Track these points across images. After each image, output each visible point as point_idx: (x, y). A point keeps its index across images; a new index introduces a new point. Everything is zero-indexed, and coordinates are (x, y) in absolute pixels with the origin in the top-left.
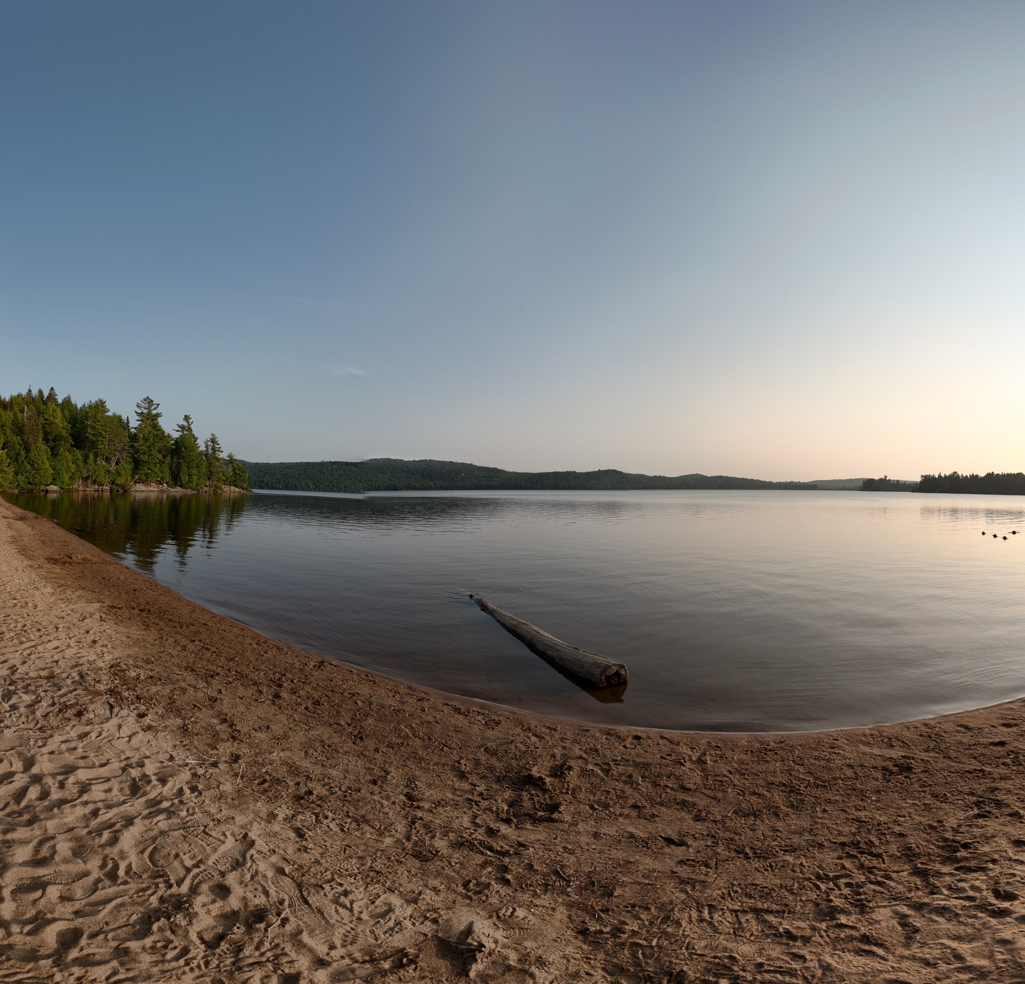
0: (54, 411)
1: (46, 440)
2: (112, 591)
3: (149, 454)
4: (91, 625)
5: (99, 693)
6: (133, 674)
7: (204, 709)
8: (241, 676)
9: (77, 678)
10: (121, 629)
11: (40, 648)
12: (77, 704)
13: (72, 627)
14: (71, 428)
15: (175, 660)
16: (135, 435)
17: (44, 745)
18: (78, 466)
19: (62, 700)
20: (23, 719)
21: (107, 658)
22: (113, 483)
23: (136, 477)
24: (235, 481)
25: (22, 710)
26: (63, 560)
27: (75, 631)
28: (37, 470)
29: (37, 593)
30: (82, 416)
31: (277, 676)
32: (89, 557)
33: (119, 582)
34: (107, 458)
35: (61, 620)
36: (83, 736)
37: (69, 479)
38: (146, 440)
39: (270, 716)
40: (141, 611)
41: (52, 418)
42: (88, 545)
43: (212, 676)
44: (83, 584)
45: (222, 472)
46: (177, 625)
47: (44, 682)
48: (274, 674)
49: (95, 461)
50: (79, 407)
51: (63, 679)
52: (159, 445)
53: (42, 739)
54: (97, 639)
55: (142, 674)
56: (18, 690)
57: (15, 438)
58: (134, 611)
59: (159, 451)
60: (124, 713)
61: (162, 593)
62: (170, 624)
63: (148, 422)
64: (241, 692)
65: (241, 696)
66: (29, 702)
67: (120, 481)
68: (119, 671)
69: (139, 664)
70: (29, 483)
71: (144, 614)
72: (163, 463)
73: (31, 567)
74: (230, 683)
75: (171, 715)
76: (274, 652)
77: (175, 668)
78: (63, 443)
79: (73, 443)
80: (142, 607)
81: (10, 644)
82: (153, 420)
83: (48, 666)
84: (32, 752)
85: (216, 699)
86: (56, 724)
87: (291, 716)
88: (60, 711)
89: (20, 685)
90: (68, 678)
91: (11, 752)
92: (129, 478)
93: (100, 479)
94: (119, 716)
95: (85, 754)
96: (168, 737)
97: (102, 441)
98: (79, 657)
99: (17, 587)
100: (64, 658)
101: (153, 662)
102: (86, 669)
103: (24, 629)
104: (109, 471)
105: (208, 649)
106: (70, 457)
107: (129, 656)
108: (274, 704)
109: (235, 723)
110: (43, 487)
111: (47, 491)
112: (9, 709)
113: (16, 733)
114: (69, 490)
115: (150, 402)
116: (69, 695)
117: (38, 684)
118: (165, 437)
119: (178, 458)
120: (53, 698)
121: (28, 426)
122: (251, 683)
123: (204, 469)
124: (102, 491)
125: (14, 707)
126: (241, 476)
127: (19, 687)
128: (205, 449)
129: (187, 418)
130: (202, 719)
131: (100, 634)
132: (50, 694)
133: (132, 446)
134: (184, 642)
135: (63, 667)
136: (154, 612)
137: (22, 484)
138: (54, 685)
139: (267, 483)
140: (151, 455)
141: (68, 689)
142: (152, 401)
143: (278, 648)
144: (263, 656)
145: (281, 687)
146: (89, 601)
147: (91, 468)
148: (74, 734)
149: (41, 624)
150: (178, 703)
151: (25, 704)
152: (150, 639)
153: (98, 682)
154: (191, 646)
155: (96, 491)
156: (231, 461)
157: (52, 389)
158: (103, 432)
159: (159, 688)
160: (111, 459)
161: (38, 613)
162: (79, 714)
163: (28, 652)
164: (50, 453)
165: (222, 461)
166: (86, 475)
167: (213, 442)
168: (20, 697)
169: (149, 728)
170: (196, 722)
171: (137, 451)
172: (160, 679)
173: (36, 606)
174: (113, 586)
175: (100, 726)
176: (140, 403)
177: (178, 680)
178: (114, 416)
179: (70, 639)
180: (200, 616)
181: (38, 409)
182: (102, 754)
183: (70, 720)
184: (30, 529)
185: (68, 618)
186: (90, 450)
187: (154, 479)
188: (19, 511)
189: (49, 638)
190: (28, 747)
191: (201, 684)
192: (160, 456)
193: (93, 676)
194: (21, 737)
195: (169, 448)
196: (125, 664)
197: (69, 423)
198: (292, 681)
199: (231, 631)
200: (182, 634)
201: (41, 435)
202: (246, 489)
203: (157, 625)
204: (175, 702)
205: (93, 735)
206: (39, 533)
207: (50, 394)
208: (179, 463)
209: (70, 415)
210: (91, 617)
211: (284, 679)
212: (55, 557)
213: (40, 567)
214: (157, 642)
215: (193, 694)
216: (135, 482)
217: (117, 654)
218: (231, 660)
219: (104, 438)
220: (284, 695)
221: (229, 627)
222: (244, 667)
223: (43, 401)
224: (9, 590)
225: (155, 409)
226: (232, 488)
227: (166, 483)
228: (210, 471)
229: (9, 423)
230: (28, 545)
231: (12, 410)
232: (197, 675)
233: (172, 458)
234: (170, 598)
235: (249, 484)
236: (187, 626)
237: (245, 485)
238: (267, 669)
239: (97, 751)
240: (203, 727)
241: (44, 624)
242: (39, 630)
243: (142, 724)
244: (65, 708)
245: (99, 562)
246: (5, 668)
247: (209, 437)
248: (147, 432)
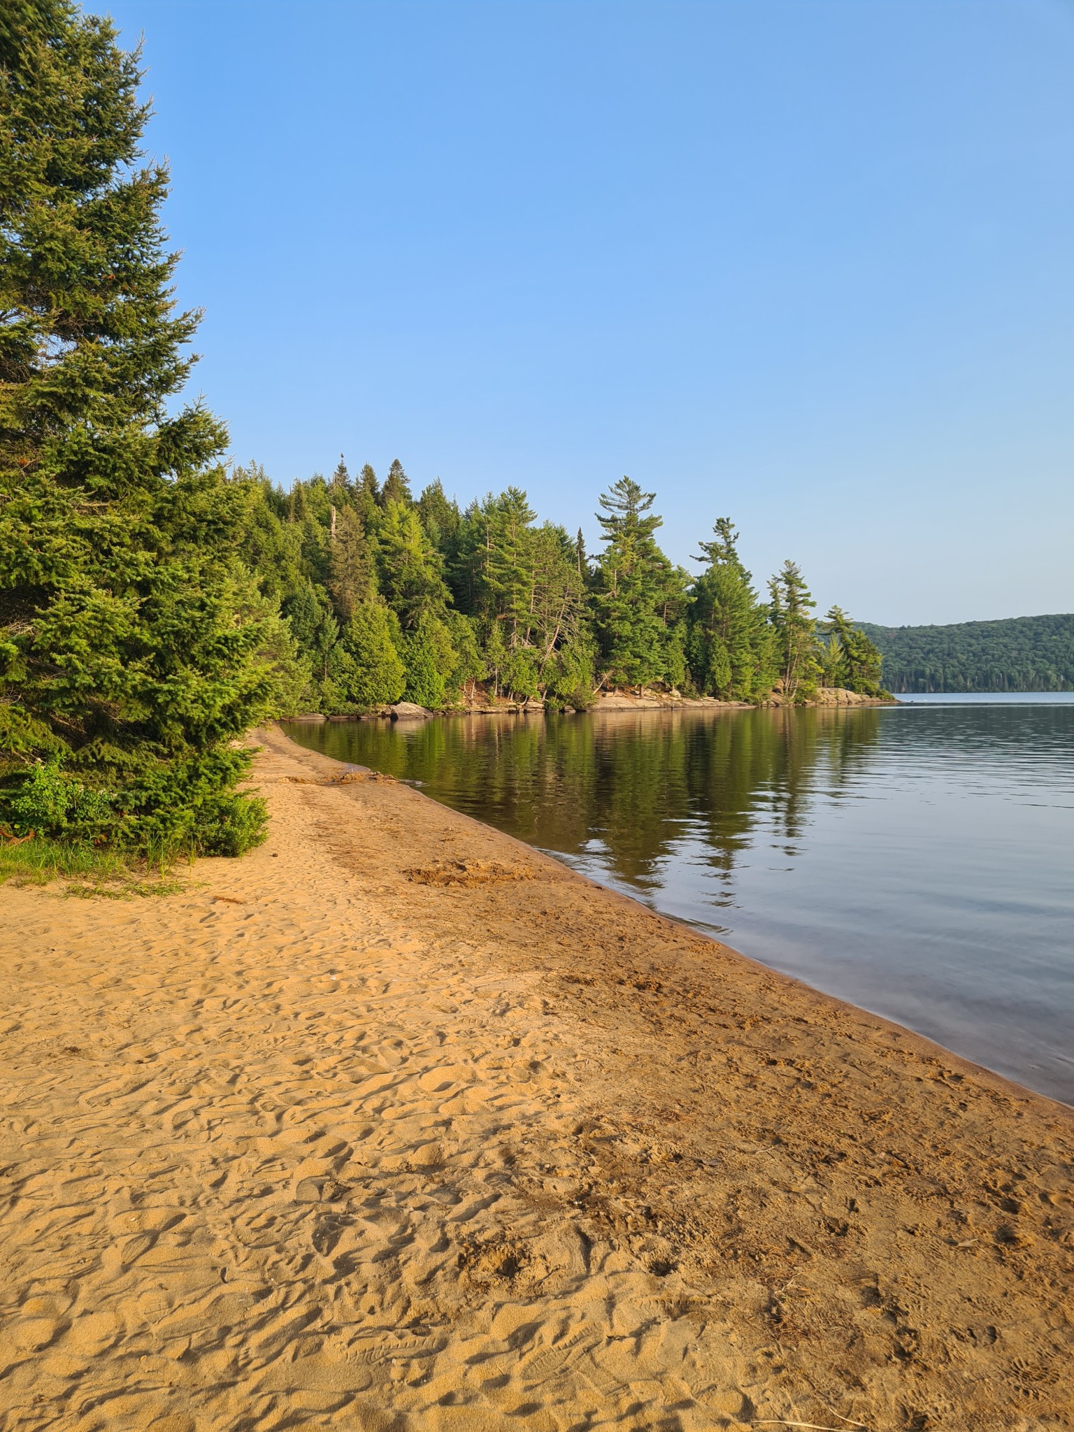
0: (403, 520)
1: (386, 592)
2: (566, 941)
3: (633, 619)
4: (524, 1024)
5: (552, 1205)
6: (632, 1149)
7: (816, 1256)
8: (904, 1166)
9: (499, 1164)
10: (594, 1032)
11: (405, 1090)
12: (503, 1238)
13: (478, 1031)
14: (445, 561)
15: (734, 1113)
16: (600, 574)
17: (427, 1377)
18: (466, 654)
19: (465, 1230)
20: (371, 1298)
21: (568, 1106)
22: (551, 693)
23: (606, 676)
24: (850, 674)
25: (368, 1270)
26: (443, 874)
27: (486, 1041)
28: (368, 667)
29: (386, 953)
30: (471, 533)
31: (1002, 1177)
32: (505, 864)
33: (582, 919)
34: (533, 633)
35: (451, 1016)
36: (523, 1336)
37: (446, 686)
38: (625, 585)
39: (994, 1295)
40: (640, 987)
41: (399, 539)
42: (501, 838)
43: (827, 1161)
44: (496, 927)
45: (816, 654)
46: (730, 1022)
47: (418, 1181)
48: (991, 1171)
49: (506, 642)
50: (462, 511)
51: (465, 1170)
52: (658, 596)
53: (420, 1355)
54: (539, 1058)
55: (655, 1148)
56: (354, 1212)
57: (310, 589)
58: (622, 989)
59: (659, 611)
60: (619, 1260)
61: (686, 943)
62: (713, 1018)
63: (629, 540)
64: (908, 1212)
65: (910, 1225)
66: (384, 1245)
67: (568, 686)
68: (598, 1140)
69: (646, 1120)
70: (350, 698)
71: (648, 995)
72: (669, 639)
73: (367, 892)
74: (877, 1183)
75: (735, 1268)
76: (985, 1110)
77: (734, 1134)
78: (428, 598)
79: (451, 599)
80: (641, 979)
81: (330, 1085)
82: (640, 536)
83: (426, 1136)
84: (398, 1404)
85: (845, 1229)
86: (453, 1305)
87: (1054, 1305)
88: (462, 1261)
89: (360, 1195)
90: (475, 1165)
91: (344, 1411)
92: (589, 679)
93: (520, 684)
94: (607, 1270)
95: (529, 1397)
96: (733, 1337)
97: (520, 592)
98: (501, 1108)
99: (338, 944)
100: (464, 1113)
101: (678, 1117)
102: (518, 1139)
103: (362, 1043)
104: (539, 665)
105: (809, 1086)
106: (446, 633)
107: (619, 1101)
108: (1002, 1261)
109: (901, 1305)
110: (383, 707)
111: (394, 717)
112: (332, 1271)
113: (357, 1346)
114: (447, 713)
115: (633, 491)
116: (483, 1212)
117: (404, 1189)
118: (672, 576)
119: (704, 627)
120: (442, 1225)
121: (341, 559)
122: (932, 1189)
123: (769, 650)
124: (525, 712)
125: (346, 1266)
126: (863, 663)
127: (356, 1202)
128: (772, 600)
129: (722, 526)
130: (814, 1286)
131: (546, 1046)
132: (434, 1214)
133: (593, 603)
134: (750, 1064)
135: (463, 1136)
136: (672, 991)
137: (333, 702)
138: (444, 1187)
139: (933, 677)
140: (639, 621)
141: (478, 1198)
142: (637, 488)
143: (995, 1098)
144: (955, 1115)
145: (1015, 1212)
146: (515, 969)
147: (496, 659)
148: (499, 1332)
149: (401, 1028)
150: (750, 1233)
151: (372, 1252)
152: (666, 1057)
153: (549, 1171)
154: (767, 1077)
155: (510, 712)
156: (838, 626)
157: (396, 464)
158: (523, 571)
159: (699, 1188)
160: (543, 635)
161: (394, 1003)
162: (510, 1269)
163: (375, 1102)
164: (398, 624)
165: (814, 628)
166: (485, 676)
167: (789, 582)
168: (361, 1233)
169: (683, 1308)
170: (801, 1295)
171: (605, 613)
172: (699, 1163)
173: (387, 986)
174: (569, 930)
175: (562, 1303)
176: (609, 494)
177: (745, 1168)
178: (548, 530)
179: (476, 1061)
180: (784, 999)
181: (364, 515)
182: (573, 1396)
183: (486, 1287)
184: (359, 805)
185: (466, 1011)
186: (493, 615)
187: (649, 681)
188: (329, 765)
189: (424, 1062)
190: (387, 1387)
191: (804, 1183)
192: (661, 624)
193: (537, 1155)
194: (367, 1357)
195: (683, 602)
196: (612, 1123)
197: (441, 550)
198: (1044, 1197)
199: (865, 1038)
200: (742, 1044)
201: (375, 581)
202: (878, 694)
203: (682, 1021)
204: (740, 1230)
205: (547, 1332)
206: (381, 814)
207: (391, 477)
208: (708, 638)
209: (441, 531)
210: (521, 1004)
211: (1020, 1189)
212: (423, 868)
213: (389, 891)
214: (684, 1063)
215: (785, 1208)
216: (604, 689)
217: (591, 1094)
218: (873, 1118)
219: (524, 584)
220: (1027, 1235)
221: (862, 1029)
222: (909, 1142)
223: (376, 495)
224: (317, 952)
225: (643, 508)
226: (843, 693)
227: (679, 688)
228: (786, 655)
229: (294, 551)
230: (356, 841)
231: (299, 517)
232: (791, 1155)
233: (690, 627)
234: (707, 956)
235: (885, 681)
236: (755, 1024)
237: (875, 686)
238: (970, 1154)
239: (560, 1386)
240: (819, 1312)
241: (410, 1027)
242: (399, 1044)
243: (664, 1295)
244: (474, 1250)
245: (531, 874)
246: (320, 1153)
247: (779, 569)
248: (626, 565)
